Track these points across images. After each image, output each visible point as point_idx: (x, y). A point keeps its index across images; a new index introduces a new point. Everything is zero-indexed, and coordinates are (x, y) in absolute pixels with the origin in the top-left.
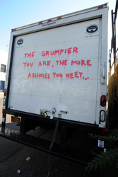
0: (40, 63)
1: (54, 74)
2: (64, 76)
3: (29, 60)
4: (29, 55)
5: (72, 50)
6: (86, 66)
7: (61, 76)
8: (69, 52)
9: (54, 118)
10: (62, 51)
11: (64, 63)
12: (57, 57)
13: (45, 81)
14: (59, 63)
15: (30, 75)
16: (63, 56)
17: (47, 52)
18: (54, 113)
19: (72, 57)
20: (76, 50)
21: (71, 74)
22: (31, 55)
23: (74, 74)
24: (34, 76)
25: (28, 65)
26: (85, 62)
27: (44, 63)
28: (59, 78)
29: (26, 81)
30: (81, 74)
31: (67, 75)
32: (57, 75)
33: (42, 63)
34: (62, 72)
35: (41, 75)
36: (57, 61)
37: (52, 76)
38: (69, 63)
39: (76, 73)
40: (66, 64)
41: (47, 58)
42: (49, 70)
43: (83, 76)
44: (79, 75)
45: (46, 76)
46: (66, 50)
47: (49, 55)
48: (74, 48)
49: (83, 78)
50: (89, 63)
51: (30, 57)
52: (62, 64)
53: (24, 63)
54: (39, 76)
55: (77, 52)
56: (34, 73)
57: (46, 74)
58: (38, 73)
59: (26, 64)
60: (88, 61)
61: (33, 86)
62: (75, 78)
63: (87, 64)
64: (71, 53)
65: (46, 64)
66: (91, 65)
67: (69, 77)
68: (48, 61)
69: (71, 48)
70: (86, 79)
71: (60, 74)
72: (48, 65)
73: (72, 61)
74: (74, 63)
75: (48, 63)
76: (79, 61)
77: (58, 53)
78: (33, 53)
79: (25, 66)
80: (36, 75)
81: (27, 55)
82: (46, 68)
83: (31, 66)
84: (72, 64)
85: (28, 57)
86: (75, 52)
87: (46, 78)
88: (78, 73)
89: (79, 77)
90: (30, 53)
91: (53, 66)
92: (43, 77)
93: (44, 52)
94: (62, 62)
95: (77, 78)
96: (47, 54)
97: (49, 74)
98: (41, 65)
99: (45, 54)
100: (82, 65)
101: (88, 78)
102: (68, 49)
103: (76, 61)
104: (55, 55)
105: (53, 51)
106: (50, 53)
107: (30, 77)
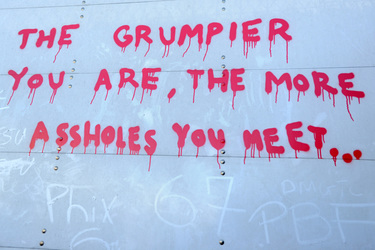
0: (104, 79)
1: (180, 131)
2: (235, 143)
3: (41, 60)
4: (47, 39)
5: (263, 30)
6: (340, 97)
7: (219, 141)
8: (251, 36)
10: (214, 28)
11: (231, 80)
12: (193, 54)
13: (133, 166)
14: (203, 80)
15: (41, 132)
16: (223, 53)
17: (143, 32)
19: (263, 58)
20: (280, 29)
21: (271, 133)
22: (58, 37)
23: (283, 135)
24: (67, 136)
25: (35, 82)
26: (334, 82)
27: (127, 75)
28: (209, 149)
29: (18, 163)
30: (319, 133)
31: (251, 139)
32: (199, 138)
33: (115, 79)
34: (221, 123)
35: (108, 135)
36: (195, 73)
37: (166, 140)
38: (253, 81)
39: (293, 130)
40: (238, 88)
41: (138, 58)
42: (150, 113)
43: (329, 142)
44: (308, 138)
45: (137, 142)
46: (234, 26)
47: (150, 41)
48: (273, 22)
49: (334, 152)
50: (351, 85)
51: (50, 46)
52: (217, 87)
53: (12, 73)
54: (96, 138)
55: (288, 38)
56: (65, 125)
57: (134, 131)
58: (88, 125)
59: (25, 80)
60: (345, 79)
61: (55, 192)
62: (290, 151)
63: (340, 89)
64: (258, 39)
65: (135, 85)
66: (360, 95)
67: (260, 148)
68: (146, 71)
69: (258, 21)
70: (347, 158)
71: (211, 131)
72: (145, 86)
73: (270, 76)
74: (278, 82)
75: (146, 78)
76: (300, 77)
77: (196, 37)
78: (65, 28)
79: (15, 87)
80: (81, 132)
81: (33, 38)
82: (136, 102)
83: (55, 86)
84: (268, 89)
85: (39, 44)
86: (278, 37)
87: (135, 148)
88: (304, 129)
89: (313, 149)
90: (53, 31)
91: (172, 93)
92: (121, 144)
93: (127, 28)
94: (218, 75)
95: (301, 154)
96: (139, 37)
97: (152, 132)
98: (109, 87)
99: (129, 39)
100: (318, 93)
101: (358, 154)
102: (245, 25)
103: (286, 77)
104: (181, 42)
105: (173, 30)
106: (154, 35)
107: (39, 142)
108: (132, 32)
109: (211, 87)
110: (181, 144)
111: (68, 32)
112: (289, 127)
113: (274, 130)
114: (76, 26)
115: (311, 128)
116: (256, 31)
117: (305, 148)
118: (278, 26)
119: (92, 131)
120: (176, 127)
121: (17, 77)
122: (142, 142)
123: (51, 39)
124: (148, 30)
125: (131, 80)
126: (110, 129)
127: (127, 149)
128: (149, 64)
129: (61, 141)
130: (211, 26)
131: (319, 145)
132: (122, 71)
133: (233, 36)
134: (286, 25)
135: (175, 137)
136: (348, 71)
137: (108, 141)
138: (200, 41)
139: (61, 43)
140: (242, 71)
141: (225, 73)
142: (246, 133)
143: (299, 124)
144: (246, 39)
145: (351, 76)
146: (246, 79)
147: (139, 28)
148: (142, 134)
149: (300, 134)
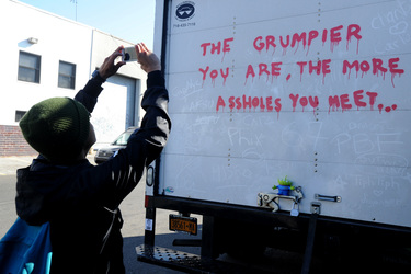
0: (250, 70)
1: (294, 98)
2: (324, 103)
3: (216, 61)
4: (216, 49)
5: (344, 33)
6: (389, 74)
7: (315, 103)
8: (335, 38)
9: (300, 214)
10: (314, 34)
11: (322, 67)
12: (301, 53)
13: (269, 118)
14: (306, 68)
15: (221, 102)
16: (318, 50)
17: (270, 40)
18: (298, 201)
19: (344, 51)
20: (355, 31)
21: (345, 98)
22: (222, 47)
23: (351, 98)
24: (235, 103)
25: (214, 74)
26: (385, 65)
27: (263, 68)
28: (309, 107)
29: (212, 117)
30: (373, 96)
31: (333, 101)
32: (304, 102)
33: (256, 70)
34: (316, 93)
35: (255, 102)
36: (302, 64)
37: (286, 103)
38: (336, 67)
39: (358, 95)
40: (326, 71)
41: (268, 56)
42: (276, 89)
43: (378, 101)
44: (366, 99)
45: (271, 105)
46: (325, 31)
47: (274, 46)
48: (350, 27)
49: (380, 106)
50: (396, 66)
51: (219, 53)
52: (314, 72)
53: (201, 70)
54: (249, 104)
55: (359, 37)
56: (233, 98)
57: (269, 99)
58: (244, 97)
59: (208, 73)
60: (393, 62)
61: (232, 131)
62: (355, 107)
63: (388, 69)
64: (340, 39)
65: (268, 73)
66: (401, 71)
67: (338, 106)
68: (273, 65)
69: (341, 27)
70: (388, 109)
71: (310, 97)
72: (274, 73)
73: (346, 63)
74: (351, 67)
75: (273, 69)
76: (365, 62)
77: (302, 42)
78: (225, 41)
79: (204, 78)
80: (241, 101)
81: (209, 48)
82: (269, 83)
83: (225, 76)
84: (345, 71)
85: (212, 52)
86: (353, 37)
87: (270, 108)
88: (364, 94)
89: (369, 105)
90: (219, 43)
91: (289, 77)
92: (262, 107)
93: (261, 38)
94: (315, 64)
95: (361, 108)
96: (268, 43)
97: (279, 99)
98: (254, 75)
99: (262, 45)
100: (375, 72)
101: (394, 107)
102: (332, 30)
103: (356, 63)
104: (293, 46)
105: (288, 37)
106: (277, 42)
107: (221, 107)
108: (264, 41)
109: (311, 72)
110: (294, 105)
111: (228, 43)
112: (355, 93)
113: (347, 95)
114: (232, 39)
115: (368, 94)
116: (339, 34)
117: (364, 104)
118: (354, 29)
119: (247, 100)
120: (291, 96)
121: (205, 72)
122: (273, 105)
123: (218, 48)
124: (273, 38)
125: (265, 70)
126: (256, 99)
127: (266, 109)
128: (274, 61)
129: (232, 106)
130: (311, 33)
131: (372, 103)
132: (260, 65)
133: (324, 39)
134: (358, 28)
135: (291, 101)
136: (395, 57)
137: (255, 105)
138: (304, 44)
139: (225, 50)
140: (329, 61)
141: (319, 63)
142: (330, 97)
143: (362, 91)
144: (332, 40)
145: (397, 60)
146: (332, 66)
147: (268, 38)
148: (273, 101)
149: (362, 97)
